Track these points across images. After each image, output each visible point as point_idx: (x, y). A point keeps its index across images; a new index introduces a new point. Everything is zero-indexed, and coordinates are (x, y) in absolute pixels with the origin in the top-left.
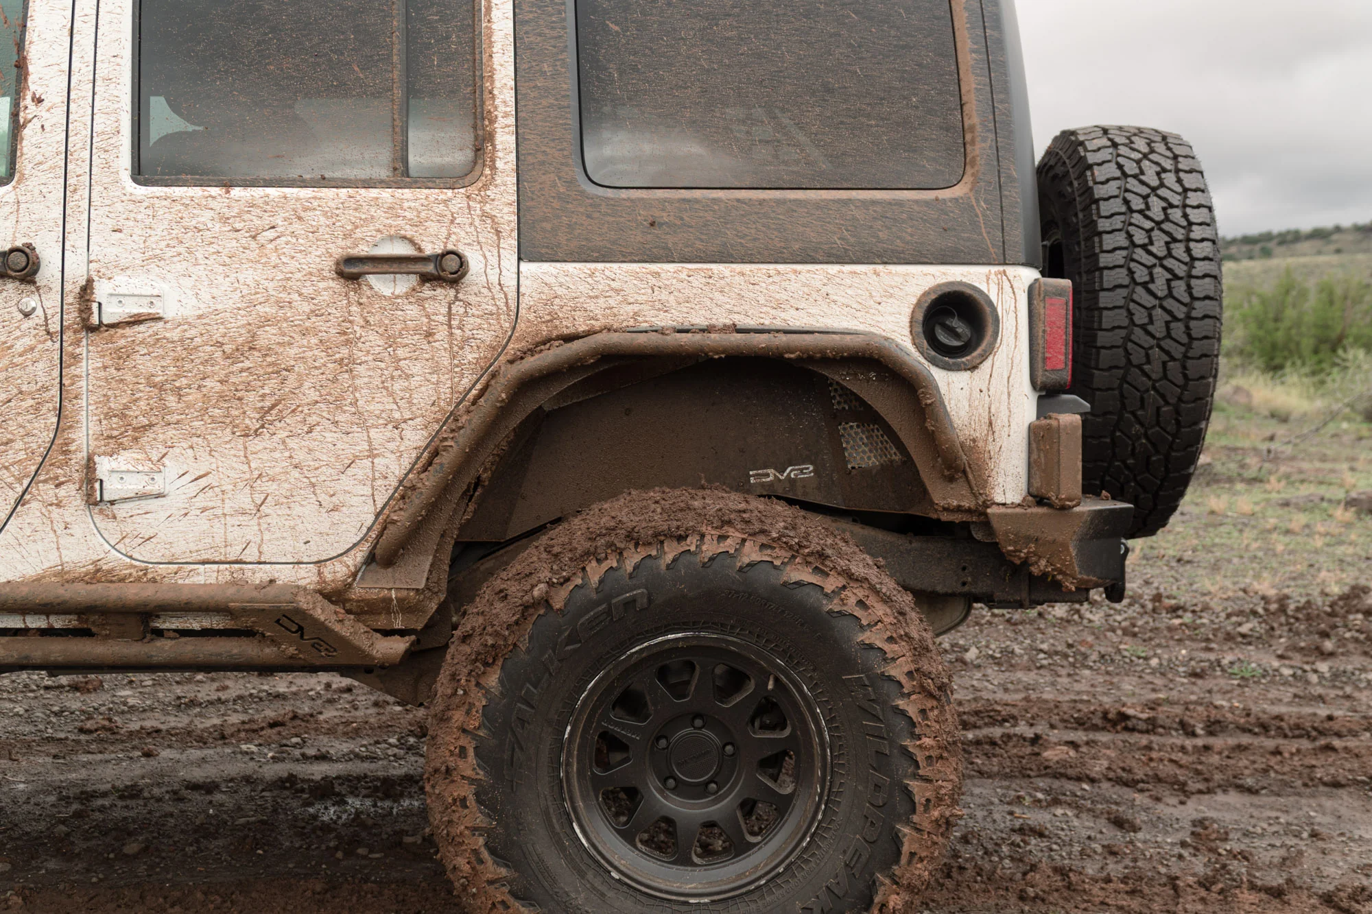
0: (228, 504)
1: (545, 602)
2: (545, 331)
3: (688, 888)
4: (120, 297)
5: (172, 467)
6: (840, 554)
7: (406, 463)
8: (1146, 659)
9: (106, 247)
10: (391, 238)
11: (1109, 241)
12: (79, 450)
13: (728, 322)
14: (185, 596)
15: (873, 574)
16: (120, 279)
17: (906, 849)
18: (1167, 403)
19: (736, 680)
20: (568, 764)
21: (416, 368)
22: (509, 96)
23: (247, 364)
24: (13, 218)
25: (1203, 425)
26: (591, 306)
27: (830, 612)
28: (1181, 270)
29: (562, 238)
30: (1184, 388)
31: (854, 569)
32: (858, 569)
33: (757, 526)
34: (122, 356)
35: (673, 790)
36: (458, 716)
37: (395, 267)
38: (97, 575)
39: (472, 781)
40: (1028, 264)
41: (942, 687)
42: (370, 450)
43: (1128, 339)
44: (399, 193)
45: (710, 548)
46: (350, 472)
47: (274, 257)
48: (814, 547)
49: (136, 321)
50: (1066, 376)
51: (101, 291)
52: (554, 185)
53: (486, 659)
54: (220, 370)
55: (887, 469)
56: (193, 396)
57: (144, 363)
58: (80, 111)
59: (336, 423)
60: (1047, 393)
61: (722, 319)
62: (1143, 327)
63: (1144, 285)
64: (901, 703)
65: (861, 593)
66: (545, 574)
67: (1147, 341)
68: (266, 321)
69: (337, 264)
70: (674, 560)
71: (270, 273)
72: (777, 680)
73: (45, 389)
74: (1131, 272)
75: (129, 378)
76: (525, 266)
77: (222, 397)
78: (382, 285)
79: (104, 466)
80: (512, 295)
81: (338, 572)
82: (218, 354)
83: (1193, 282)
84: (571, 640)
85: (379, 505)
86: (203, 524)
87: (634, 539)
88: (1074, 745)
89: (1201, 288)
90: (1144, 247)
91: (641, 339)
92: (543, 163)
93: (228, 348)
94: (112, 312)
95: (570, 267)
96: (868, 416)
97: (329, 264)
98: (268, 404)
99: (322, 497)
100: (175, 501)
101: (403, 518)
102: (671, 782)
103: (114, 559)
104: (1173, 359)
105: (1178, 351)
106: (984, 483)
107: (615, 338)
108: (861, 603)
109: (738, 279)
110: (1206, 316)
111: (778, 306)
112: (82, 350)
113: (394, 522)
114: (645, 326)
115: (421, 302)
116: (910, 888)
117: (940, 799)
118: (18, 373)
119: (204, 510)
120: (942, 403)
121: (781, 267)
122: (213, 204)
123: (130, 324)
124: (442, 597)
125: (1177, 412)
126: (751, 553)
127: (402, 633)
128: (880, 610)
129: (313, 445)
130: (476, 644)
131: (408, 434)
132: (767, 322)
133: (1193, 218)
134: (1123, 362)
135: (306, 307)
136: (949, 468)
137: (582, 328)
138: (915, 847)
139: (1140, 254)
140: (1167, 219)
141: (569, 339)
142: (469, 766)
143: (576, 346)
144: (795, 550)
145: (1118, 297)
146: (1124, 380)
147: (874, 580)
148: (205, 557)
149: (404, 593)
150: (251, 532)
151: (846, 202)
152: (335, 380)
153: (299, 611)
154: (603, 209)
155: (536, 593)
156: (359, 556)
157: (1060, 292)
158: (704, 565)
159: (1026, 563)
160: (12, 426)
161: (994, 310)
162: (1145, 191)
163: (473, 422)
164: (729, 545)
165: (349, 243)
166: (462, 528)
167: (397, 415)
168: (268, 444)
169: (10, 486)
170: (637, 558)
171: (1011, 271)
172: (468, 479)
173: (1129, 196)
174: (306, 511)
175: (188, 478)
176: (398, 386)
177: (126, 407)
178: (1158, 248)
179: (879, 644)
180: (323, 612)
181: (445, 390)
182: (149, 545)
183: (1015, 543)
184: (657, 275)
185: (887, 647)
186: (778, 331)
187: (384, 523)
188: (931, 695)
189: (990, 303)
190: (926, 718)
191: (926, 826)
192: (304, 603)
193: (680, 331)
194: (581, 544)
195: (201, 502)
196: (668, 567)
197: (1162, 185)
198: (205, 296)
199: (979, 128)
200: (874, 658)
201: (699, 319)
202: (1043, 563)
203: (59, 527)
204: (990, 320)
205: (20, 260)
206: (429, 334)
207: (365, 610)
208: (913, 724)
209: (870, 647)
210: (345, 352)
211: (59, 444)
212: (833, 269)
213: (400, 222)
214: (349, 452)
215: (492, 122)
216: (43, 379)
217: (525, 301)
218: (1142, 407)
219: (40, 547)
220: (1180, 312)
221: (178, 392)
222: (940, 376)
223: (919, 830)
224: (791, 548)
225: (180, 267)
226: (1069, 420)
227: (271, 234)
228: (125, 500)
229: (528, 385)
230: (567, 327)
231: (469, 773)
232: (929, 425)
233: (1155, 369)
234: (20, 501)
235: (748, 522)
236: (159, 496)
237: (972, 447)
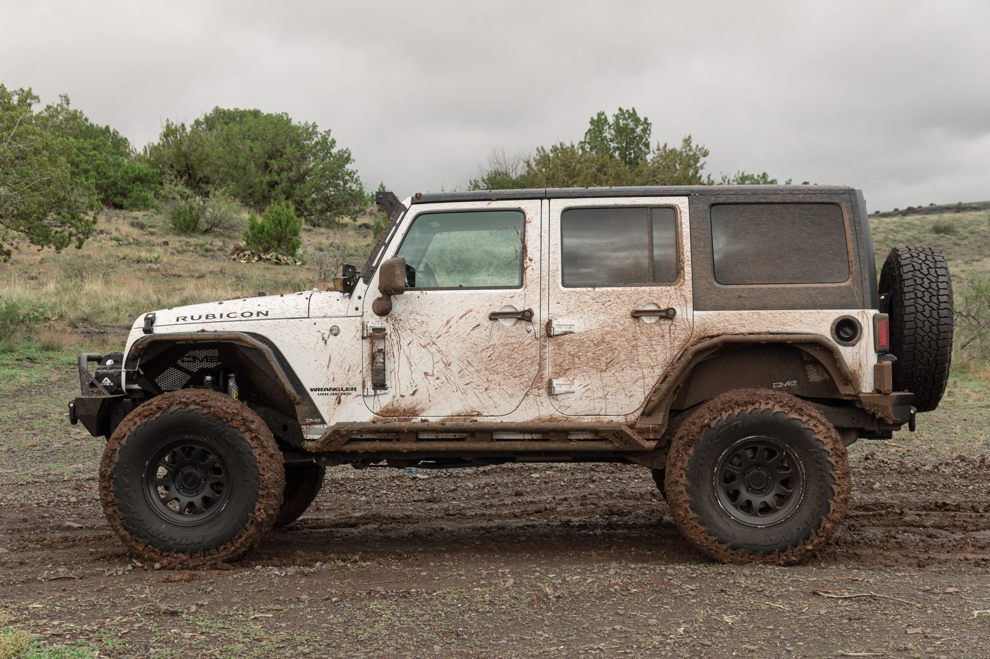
0: (595, 395)
1: (708, 425)
2: (702, 334)
3: (757, 523)
4: (559, 326)
5: (577, 383)
6: (807, 409)
7: (655, 380)
8: (967, 486)
9: (554, 309)
10: (649, 304)
11: (908, 296)
12: (546, 377)
13: (766, 330)
14: (584, 426)
15: (819, 416)
16: (560, 319)
17: (832, 508)
18: (931, 357)
19: (772, 454)
20: (716, 481)
21: (659, 348)
22: (689, 254)
23: (602, 347)
24: (523, 300)
25: (947, 365)
26: (718, 325)
27: (804, 428)
28: (935, 307)
29: (708, 302)
30: (938, 350)
31: (812, 414)
32: (813, 414)
33: (779, 400)
34: (560, 345)
35: (751, 492)
36: (679, 464)
37: (652, 314)
38: (551, 419)
39: (685, 485)
40: (873, 308)
41: (843, 454)
42: (643, 376)
43: (915, 333)
44: (652, 288)
45: (763, 407)
46: (636, 384)
47: (610, 311)
48: (799, 406)
49: (565, 333)
50: (887, 348)
51: (554, 323)
52: (705, 284)
53: (689, 444)
54: (593, 349)
55: (824, 382)
56: (583, 359)
57: (568, 348)
58: (545, 263)
59: (631, 367)
60: (881, 354)
61: (765, 330)
62: (921, 328)
63: (921, 312)
64: (829, 459)
65: (815, 422)
66: (708, 416)
67: (923, 333)
68: (608, 333)
69: (632, 313)
70: (751, 411)
71: (609, 316)
72: (786, 453)
73: (535, 357)
74: (916, 308)
75: (562, 353)
76: (696, 313)
77: (593, 359)
78: (646, 320)
79: (555, 382)
80: (691, 322)
81: (632, 418)
82: (592, 344)
83: (940, 311)
84: (718, 437)
85: (646, 395)
86: (587, 402)
87: (738, 404)
88: (919, 515)
89: (943, 313)
90: (921, 298)
91: (737, 337)
92: (701, 277)
93: (595, 342)
94: (557, 330)
95: (711, 312)
96: (816, 363)
97: (629, 313)
98: (609, 361)
99: (627, 393)
100: (578, 394)
101: (655, 399)
102: (750, 489)
103: (557, 414)
104: (933, 340)
105: (935, 337)
106: (859, 386)
107: (728, 337)
108: (815, 425)
109: (770, 315)
110: (945, 324)
111: (784, 325)
112: (547, 344)
113: (653, 401)
114: (737, 332)
115: (660, 325)
116: (833, 521)
117: (843, 492)
118: (526, 351)
119: (587, 397)
120: (842, 358)
121: (784, 311)
122: (590, 293)
123: (563, 335)
124: (666, 427)
125: (936, 360)
126: (777, 409)
127: (654, 440)
128: (821, 428)
129: (624, 374)
130: (685, 439)
131: (656, 370)
132: (780, 330)
133: (940, 287)
134: (914, 341)
135: (621, 328)
136: (845, 380)
137: (715, 333)
138: (835, 508)
139: (919, 301)
140: (930, 287)
141: (712, 337)
142: (683, 480)
143: (715, 340)
144: (792, 408)
145: (911, 317)
146: (914, 348)
147: (819, 417)
148: (587, 413)
149: (654, 426)
150: (603, 405)
151: (807, 288)
152: (631, 352)
153: (622, 431)
154: (722, 292)
155: (706, 422)
156: (639, 413)
157: (884, 318)
158: (761, 413)
159: (874, 414)
160: (524, 370)
161: (861, 325)
162: (922, 276)
163: (679, 366)
164: (770, 406)
165: (635, 305)
166: (673, 404)
167: (652, 364)
168: (608, 374)
169: (523, 390)
170: (739, 411)
171: (866, 311)
172: (676, 386)
173: (916, 278)
174: (622, 398)
175: (582, 386)
176: (652, 354)
177: (562, 363)
178: (927, 298)
179: (821, 439)
180: (629, 431)
181: (668, 355)
182: (569, 409)
183: (869, 406)
184: (741, 314)
185: (824, 440)
186: (784, 333)
187: (649, 400)
188: (840, 457)
189: (859, 322)
190: (837, 463)
191: (838, 500)
192: (624, 428)
193: (750, 334)
194: (720, 406)
195: (586, 394)
196: (749, 413)
197: (929, 274)
198: (588, 325)
199: (854, 262)
200: (819, 443)
201: (756, 329)
202: (880, 413)
203: (539, 404)
204: (859, 328)
205: (528, 314)
206: (663, 336)
207: (641, 432)
208: (833, 466)
209: (818, 440)
210: (634, 343)
211: (540, 376)
212: (803, 311)
213: (652, 298)
214: (636, 377)
215: (683, 263)
216: (534, 353)
217: (696, 324)
218: (922, 358)
219: (532, 410)
220: (935, 322)
221: (579, 357)
222: (841, 348)
223: (836, 502)
224: (790, 407)
225: (579, 315)
226: (888, 363)
227: (609, 303)
228: (561, 394)
229: (698, 353)
230: (710, 333)
231: (683, 482)
232: (838, 365)
233: (926, 344)
234: (526, 395)
235: (776, 398)
236: (573, 392)
237: (854, 373)
